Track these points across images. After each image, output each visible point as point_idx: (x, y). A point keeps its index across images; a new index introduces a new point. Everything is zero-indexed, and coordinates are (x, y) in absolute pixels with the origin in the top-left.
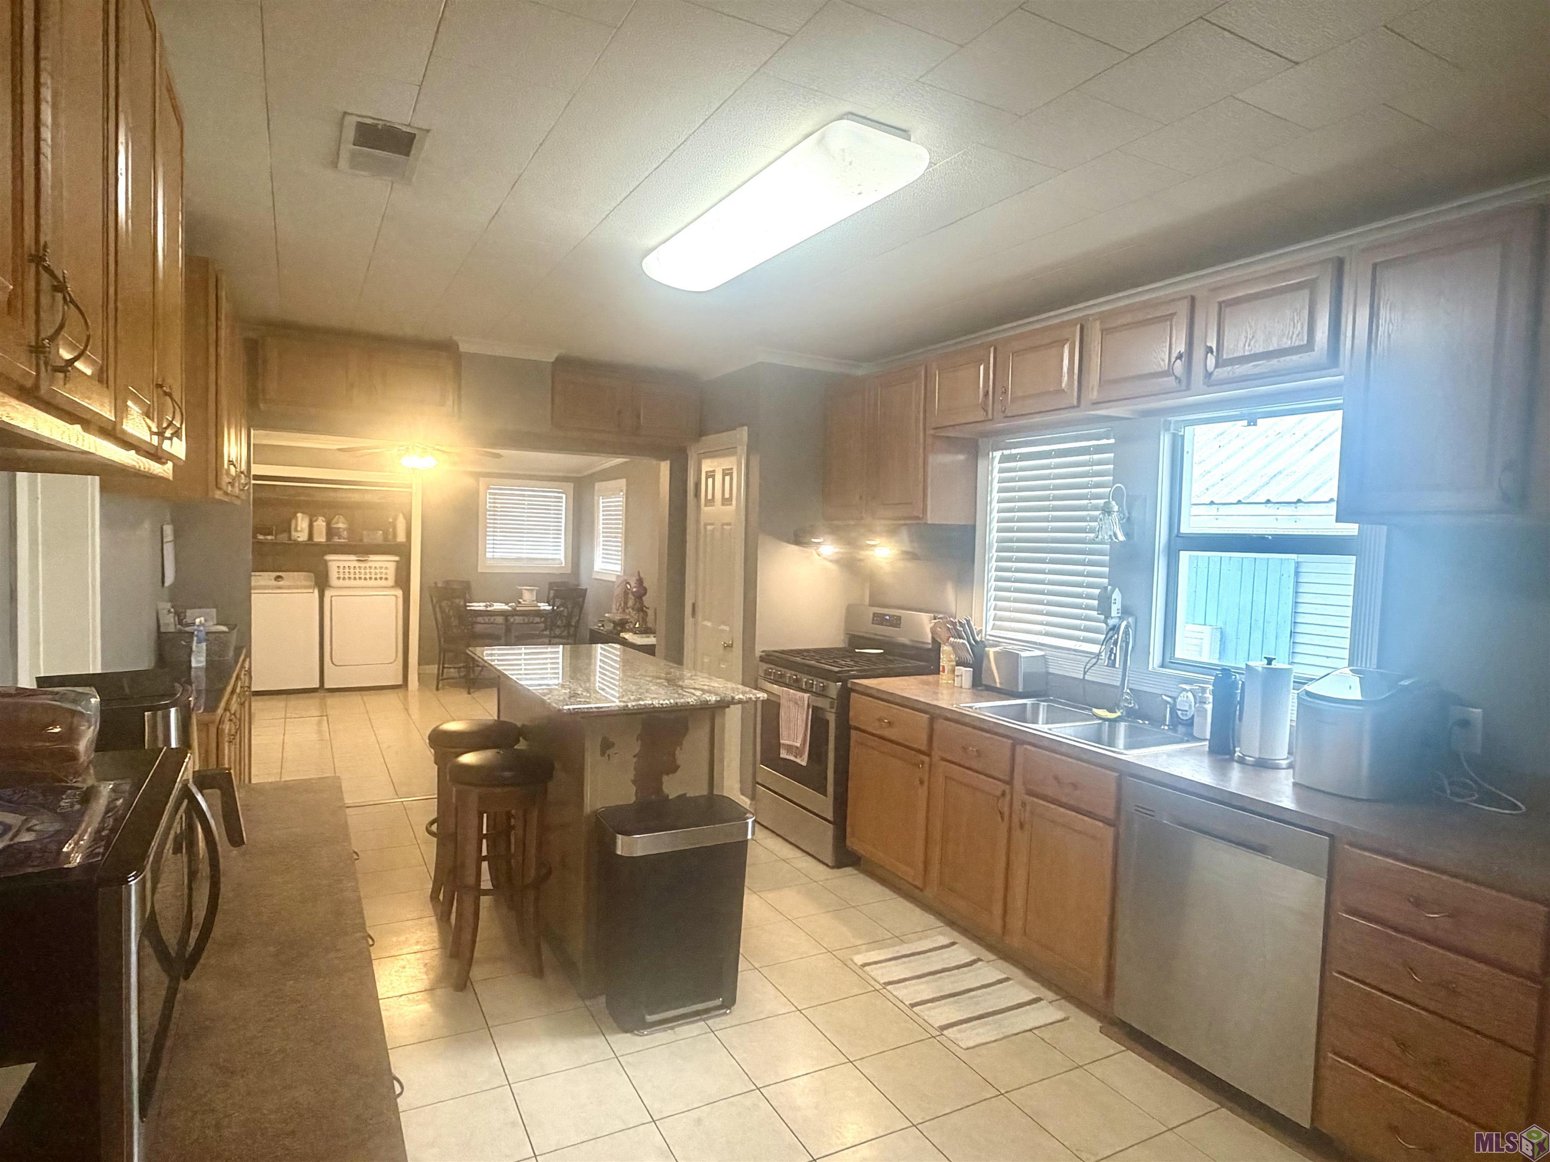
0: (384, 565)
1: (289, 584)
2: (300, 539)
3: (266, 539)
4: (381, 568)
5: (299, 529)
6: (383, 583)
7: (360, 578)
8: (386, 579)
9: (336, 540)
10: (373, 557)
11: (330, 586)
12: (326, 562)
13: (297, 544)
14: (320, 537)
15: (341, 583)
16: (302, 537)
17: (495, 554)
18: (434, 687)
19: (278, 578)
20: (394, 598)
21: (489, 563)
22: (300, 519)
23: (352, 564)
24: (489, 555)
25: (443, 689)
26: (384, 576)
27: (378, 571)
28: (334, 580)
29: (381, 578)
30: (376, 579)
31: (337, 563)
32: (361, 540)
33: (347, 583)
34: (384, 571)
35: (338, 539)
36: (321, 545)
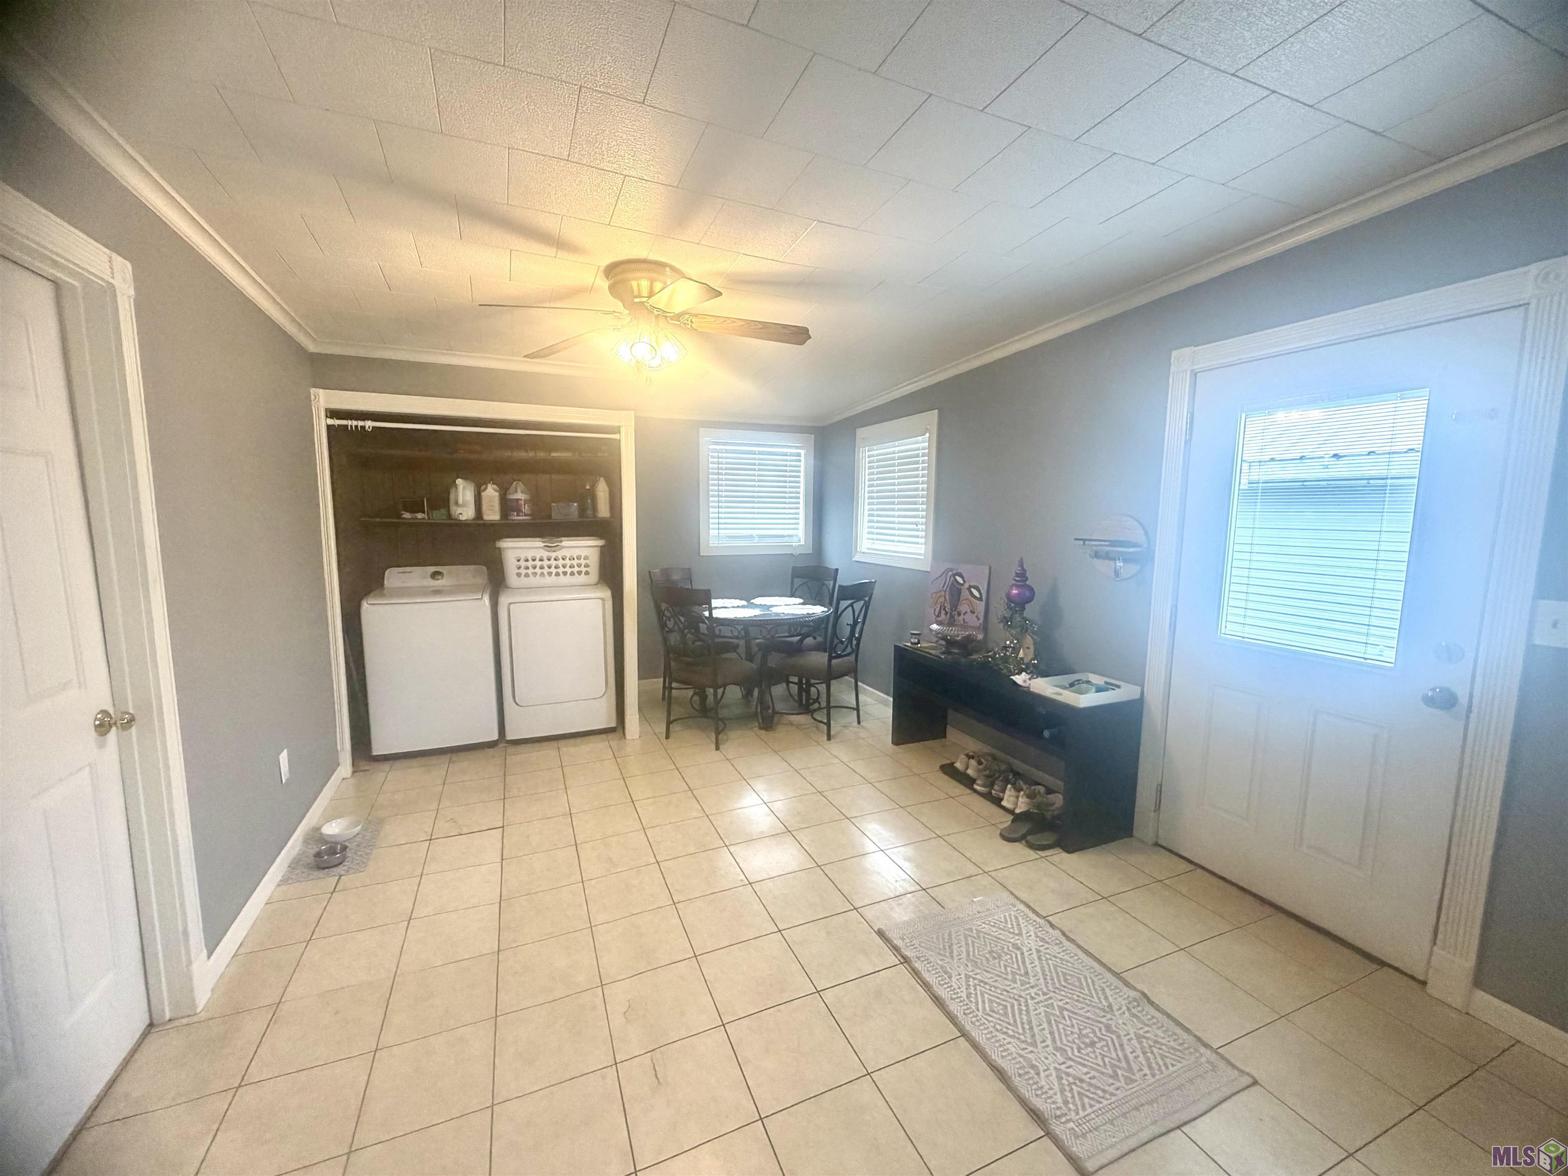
0: (583, 552)
1: (451, 584)
2: (463, 518)
3: (416, 518)
4: (579, 558)
5: (460, 501)
6: (582, 579)
7: (550, 574)
8: (587, 573)
9: (515, 517)
10: (566, 542)
11: (507, 587)
12: (500, 551)
13: (466, 524)
14: (492, 514)
15: (524, 582)
16: (466, 513)
17: (721, 531)
18: (661, 733)
19: (435, 575)
20: (599, 601)
21: (715, 543)
22: (461, 488)
23: (538, 554)
24: (713, 533)
26: (583, 570)
27: (575, 562)
28: (512, 579)
29: (579, 573)
30: (572, 574)
31: (517, 553)
32: (550, 517)
33: (531, 582)
34: (583, 562)
35: (518, 515)
36: (492, 525)
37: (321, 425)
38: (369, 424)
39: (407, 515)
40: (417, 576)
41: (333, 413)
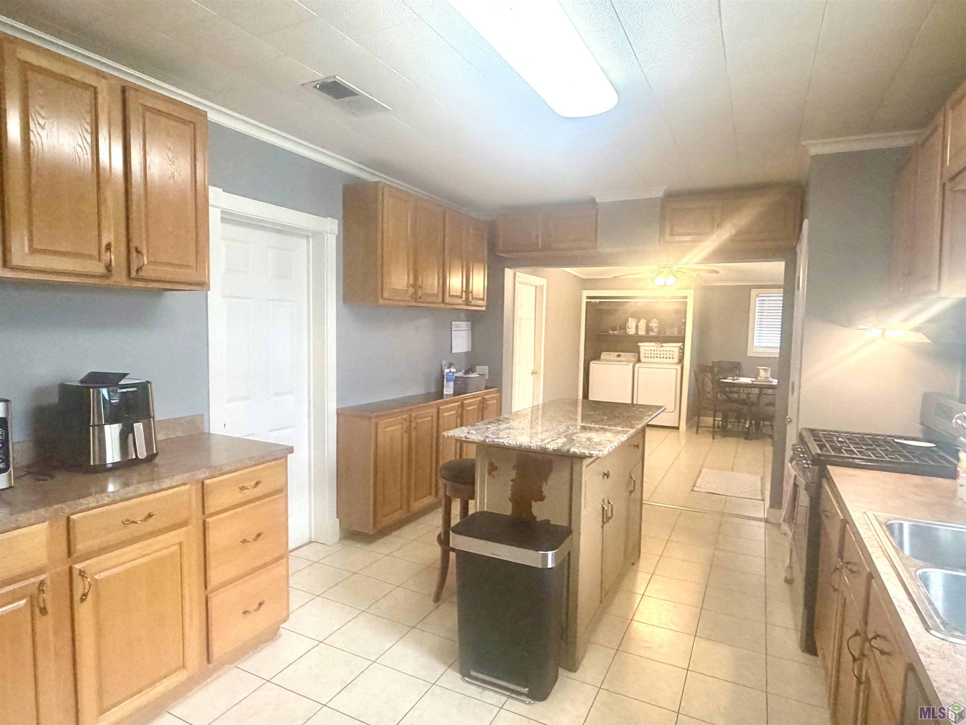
0: (672, 349)
1: (624, 359)
2: (630, 333)
3: (614, 333)
4: (670, 351)
5: (629, 327)
6: (671, 361)
7: (657, 357)
8: (673, 358)
9: (651, 334)
11: (639, 361)
12: (639, 347)
13: (631, 336)
14: (642, 332)
15: (646, 360)
16: (631, 331)
17: (760, 343)
18: (695, 432)
19: (619, 356)
20: (675, 371)
21: (756, 350)
22: (630, 322)
23: (653, 348)
24: (756, 344)
25: (702, 433)
26: (671, 356)
27: (668, 353)
28: (642, 358)
29: (670, 358)
30: (667, 358)
31: (645, 348)
32: (664, 334)
33: (650, 360)
34: (672, 353)
35: (652, 333)
36: (641, 337)
37: (584, 301)
38: (598, 300)
39: (611, 332)
40: (613, 355)
41: (588, 297)
